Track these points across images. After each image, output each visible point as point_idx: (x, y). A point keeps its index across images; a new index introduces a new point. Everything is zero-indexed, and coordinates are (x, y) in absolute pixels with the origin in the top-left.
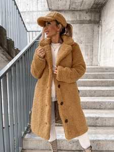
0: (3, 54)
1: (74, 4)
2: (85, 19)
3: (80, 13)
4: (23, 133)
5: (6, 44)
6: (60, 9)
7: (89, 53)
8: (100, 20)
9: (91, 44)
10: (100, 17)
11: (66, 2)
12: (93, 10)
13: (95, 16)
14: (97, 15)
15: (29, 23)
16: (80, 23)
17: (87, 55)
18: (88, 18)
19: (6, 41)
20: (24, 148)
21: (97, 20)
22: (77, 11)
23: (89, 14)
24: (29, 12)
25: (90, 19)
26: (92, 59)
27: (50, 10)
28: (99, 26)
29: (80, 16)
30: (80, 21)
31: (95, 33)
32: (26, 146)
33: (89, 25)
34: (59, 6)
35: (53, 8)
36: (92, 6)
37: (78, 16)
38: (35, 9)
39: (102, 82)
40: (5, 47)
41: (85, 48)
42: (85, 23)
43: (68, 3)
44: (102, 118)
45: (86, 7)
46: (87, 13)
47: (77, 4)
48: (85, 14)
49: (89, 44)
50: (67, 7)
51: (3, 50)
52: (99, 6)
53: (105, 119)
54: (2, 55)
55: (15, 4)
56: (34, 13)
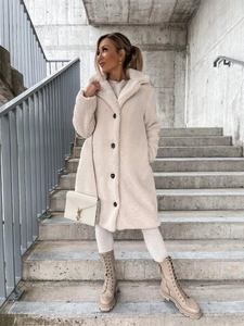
0: (4, 95)
1: (136, 13)
2: (158, 41)
3: (150, 30)
4: (39, 215)
5: (9, 77)
6: (111, 21)
7: (167, 108)
8: (187, 43)
9: (171, 90)
10: (187, 38)
11: (121, 8)
12: (172, 24)
13: (177, 36)
14: (182, 35)
15: (49, 48)
16: (149, 50)
17: (164, 111)
18: (164, 41)
19: (9, 71)
20: (40, 238)
21: (182, 43)
22: (143, 25)
23: (166, 31)
24: (50, 27)
25: (167, 41)
26: (173, 119)
27: (91, 22)
28: (184, 57)
29: (149, 36)
30: (150, 45)
31: (178, 69)
32: (44, 235)
33: (165, 53)
34: (108, 15)
35: (97, 19)
36: (171, 18)
37: (145, 36)
38: (61, 21)
39: (180, 150)
40: (9, 80)
41: (160, 98)
42: (157, 50)
43: (125, 11)
44: (169, 197)
45: (159, 19)
46: (162, 30)
47: (142, 13)
48: (158, 32)
49: (167, 90)
50: (125, 19)
51: (4, 87)
52: (184, 16)
53: (174, 199)
54: (2, 97)
55: (26, 11)
56: (61, 29)
